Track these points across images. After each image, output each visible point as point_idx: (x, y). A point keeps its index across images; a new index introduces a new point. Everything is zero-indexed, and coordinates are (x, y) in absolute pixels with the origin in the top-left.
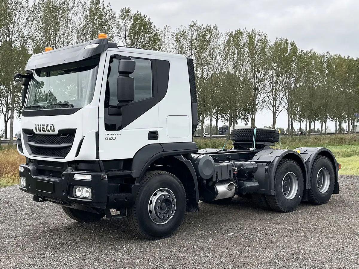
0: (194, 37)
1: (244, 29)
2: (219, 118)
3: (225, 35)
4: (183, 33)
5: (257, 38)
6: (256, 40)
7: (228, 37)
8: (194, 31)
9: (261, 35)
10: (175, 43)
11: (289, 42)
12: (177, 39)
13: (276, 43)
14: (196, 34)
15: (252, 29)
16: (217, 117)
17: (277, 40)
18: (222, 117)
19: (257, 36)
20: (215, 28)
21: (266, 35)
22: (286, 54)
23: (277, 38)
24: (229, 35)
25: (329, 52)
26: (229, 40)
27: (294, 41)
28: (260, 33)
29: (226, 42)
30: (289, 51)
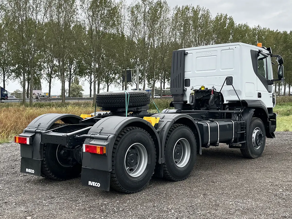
0: (147, 10)
1: (190, 5)
2: (165, 81)
3: (174, 9)
4: (137, 7)
5: (201, 13)
6: (200, 14)
7: (176, 11)
8: (147, 5)
9: (204, 11)
10: (130, 15)
11: (228, 17)
12: (133, 12)
13: (217, 18)
14: (149, 8)
15: (197, 5)
16: (164, 80)
17: (218, 15)
18: (168, 81)
19: (201, 11)
20: (165, 3)
21: (208, 10)
22: (225, 28)
23: (218, 14)
24: (177, 10)
25: (260, 26)
26: (177, 14)
27: (231, 17)
28: (204, 9)
29: (174, 16)
30: (227, 25)
